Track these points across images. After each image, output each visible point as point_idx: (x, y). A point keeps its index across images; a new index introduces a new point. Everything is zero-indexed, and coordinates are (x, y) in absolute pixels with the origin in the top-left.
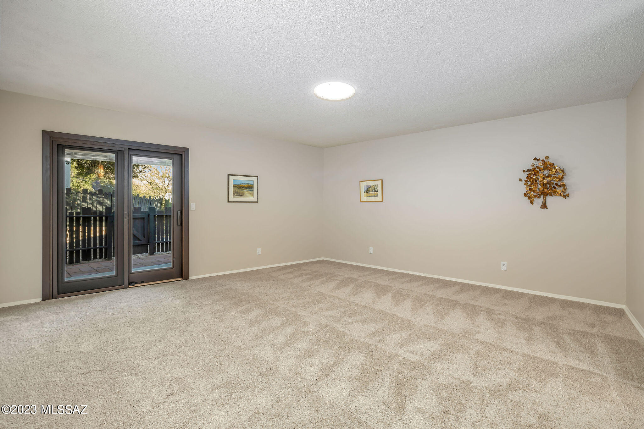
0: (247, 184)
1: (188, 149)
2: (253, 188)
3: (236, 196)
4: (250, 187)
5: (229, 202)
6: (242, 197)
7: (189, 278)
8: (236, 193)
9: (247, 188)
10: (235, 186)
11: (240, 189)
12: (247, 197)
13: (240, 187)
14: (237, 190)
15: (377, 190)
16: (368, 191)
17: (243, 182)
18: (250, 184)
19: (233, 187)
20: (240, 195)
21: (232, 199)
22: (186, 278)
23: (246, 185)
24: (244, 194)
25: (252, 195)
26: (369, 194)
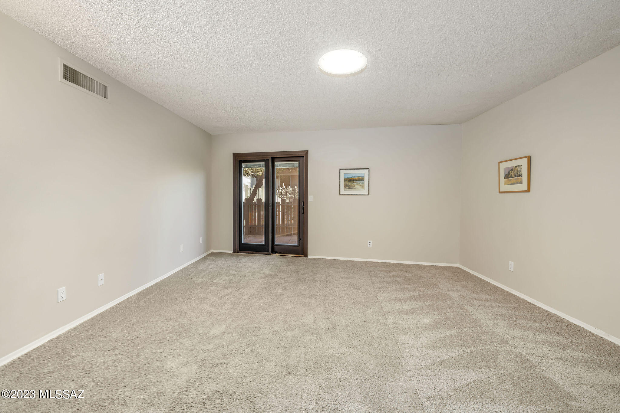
0: (357, 176)
1: (307, 152)
2: (364, 181)
3: (347, 189)
4: (361, 179)
5: (340, 194)
6: (353, 189)
7: (308, 256)
8: (346, 186)
9: (357, 180)
10: (346, 179)
11: (350, 182)
12: (358, 189)
13: (351, 180)
14: (347, 184)
15: (520, 173)
16: (509, 176)
17: (353, 175)
18: (361, 177)
19: (344, 180)
20: (351, 188)
21: (343, 192)
22: (306, 256)
23: (356, 178)
24: (354, 186)
25: (363, 187)
26: (511, 180)
